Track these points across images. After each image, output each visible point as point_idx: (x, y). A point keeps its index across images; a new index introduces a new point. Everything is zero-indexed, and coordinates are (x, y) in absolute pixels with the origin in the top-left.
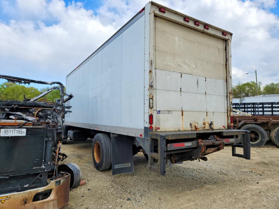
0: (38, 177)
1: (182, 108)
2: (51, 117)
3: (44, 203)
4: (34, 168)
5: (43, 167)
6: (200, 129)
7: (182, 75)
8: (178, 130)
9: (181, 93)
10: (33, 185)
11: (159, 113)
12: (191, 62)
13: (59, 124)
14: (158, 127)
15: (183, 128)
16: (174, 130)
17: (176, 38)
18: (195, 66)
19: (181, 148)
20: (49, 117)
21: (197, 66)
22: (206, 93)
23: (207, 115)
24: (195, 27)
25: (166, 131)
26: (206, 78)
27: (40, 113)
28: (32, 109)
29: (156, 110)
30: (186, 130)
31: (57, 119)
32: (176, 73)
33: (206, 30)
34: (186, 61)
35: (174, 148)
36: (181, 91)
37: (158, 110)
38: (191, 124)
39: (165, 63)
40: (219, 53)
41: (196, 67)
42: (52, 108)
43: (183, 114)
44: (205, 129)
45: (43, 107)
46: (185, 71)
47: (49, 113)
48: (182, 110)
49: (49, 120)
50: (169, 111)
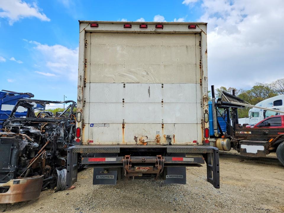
0: (7, 175)
1: (124, 120)
2: (55, 130)
3: (3, 195)
4: (3, 168)
5: (9, 168)
6: (152, 143)
7: (125, 86)
8: (117, 144)
9: (123, 104)
10: (3, 181)
11: (92, 126)
12: (138, 70)
13: (61, 135)
14: (91, 140)
15: (124, 142)
16: (111, 143)
17: (118, 48)
18: (145, 73)
19: (99, 163)
20: (54, 129)
21: (149, 73)
22: (162, 102)
23: (163, 127)
24: (141, 31)
25: (101, 144)
26: (163, 85)
27: (47, 127)
28: (41, 123)
29: (89, 124)
30: (128, 144)
31: (60, 131)
32: (117, 84)
33: (160, 30)
34: (132, 70)
35: (90, 162)
36: (123, 102)
37: (91, 123)
38: (136, 138)
39: (102, 76)
40: (187, 51)
41: (147, 74)
42: (55, 122)
43: (125, 126)
44: (159, 144)
45: (49, 122)
46: (130, 80)
47: (54, 126)
48: (123, 122)
49: (54, 132)
50: (105, 124)
